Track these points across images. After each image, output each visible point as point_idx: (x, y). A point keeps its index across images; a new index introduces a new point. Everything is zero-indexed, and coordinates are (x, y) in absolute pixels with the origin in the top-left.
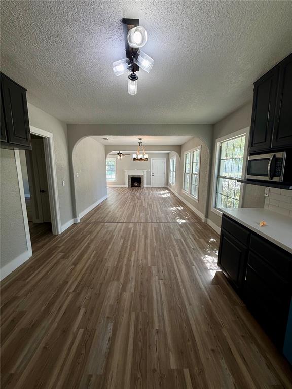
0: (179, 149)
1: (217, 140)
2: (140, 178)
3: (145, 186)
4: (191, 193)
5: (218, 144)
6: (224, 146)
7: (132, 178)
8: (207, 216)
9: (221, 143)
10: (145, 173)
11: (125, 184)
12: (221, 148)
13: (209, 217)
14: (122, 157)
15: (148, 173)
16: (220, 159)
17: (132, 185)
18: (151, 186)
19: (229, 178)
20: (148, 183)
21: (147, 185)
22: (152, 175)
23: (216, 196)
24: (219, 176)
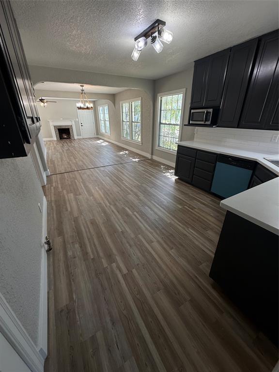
0: (113, 97)
1: (158, 94)
2: (68, 129)
3: (76, 137)
4: (132, 139)
5: (160, 97)
6: (164, 99)
7: (59, 130)
8: (152, 154)
9: (161, 98)
10: (73, 123)
11: (52, 137)
12: (161, 101)
13: (154, 154)
14: (45, 104)
15: (77, 123)
16: (161, 110)
17: (61, 138)
18: (81, 137)
19: (169, 124)
20: (79, 134)
21: (77, 136)
22: (80, 125)
23: (159, 138)
24: (160, 123)
